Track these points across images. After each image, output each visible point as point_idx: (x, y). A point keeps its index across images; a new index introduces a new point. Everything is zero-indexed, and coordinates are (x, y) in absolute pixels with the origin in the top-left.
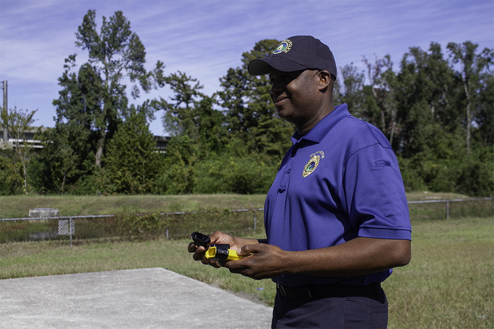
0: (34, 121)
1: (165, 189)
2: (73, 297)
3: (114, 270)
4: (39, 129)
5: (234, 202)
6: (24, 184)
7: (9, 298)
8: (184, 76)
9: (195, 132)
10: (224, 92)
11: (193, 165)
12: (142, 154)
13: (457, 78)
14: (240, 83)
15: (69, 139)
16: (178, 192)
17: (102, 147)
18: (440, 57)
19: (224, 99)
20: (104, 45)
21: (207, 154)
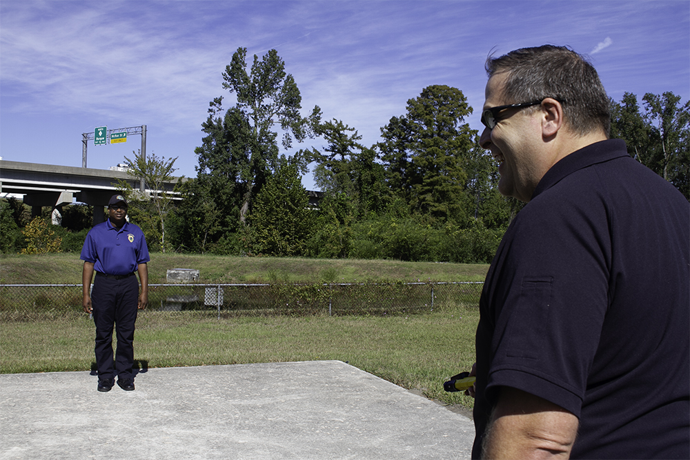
0: (174, 170)
1: (317, 252)
2: (237, 402)
3: (281, 361)
4: (180, 179)
5: (397, 270)
6: (161, 240)
7: (156, 398)
8: (340, 124)
9: (350, 188)
10: (385, 143)
11: (349, 225)
12: (292, 211)
13: (653, 134)
14: (403, 134)
15: (211, 192)
16: (332, 256)
17: (247, 201)
18: (635, 110)
19: (384, 152)
20: (253, 86)
21: (366, 212)
